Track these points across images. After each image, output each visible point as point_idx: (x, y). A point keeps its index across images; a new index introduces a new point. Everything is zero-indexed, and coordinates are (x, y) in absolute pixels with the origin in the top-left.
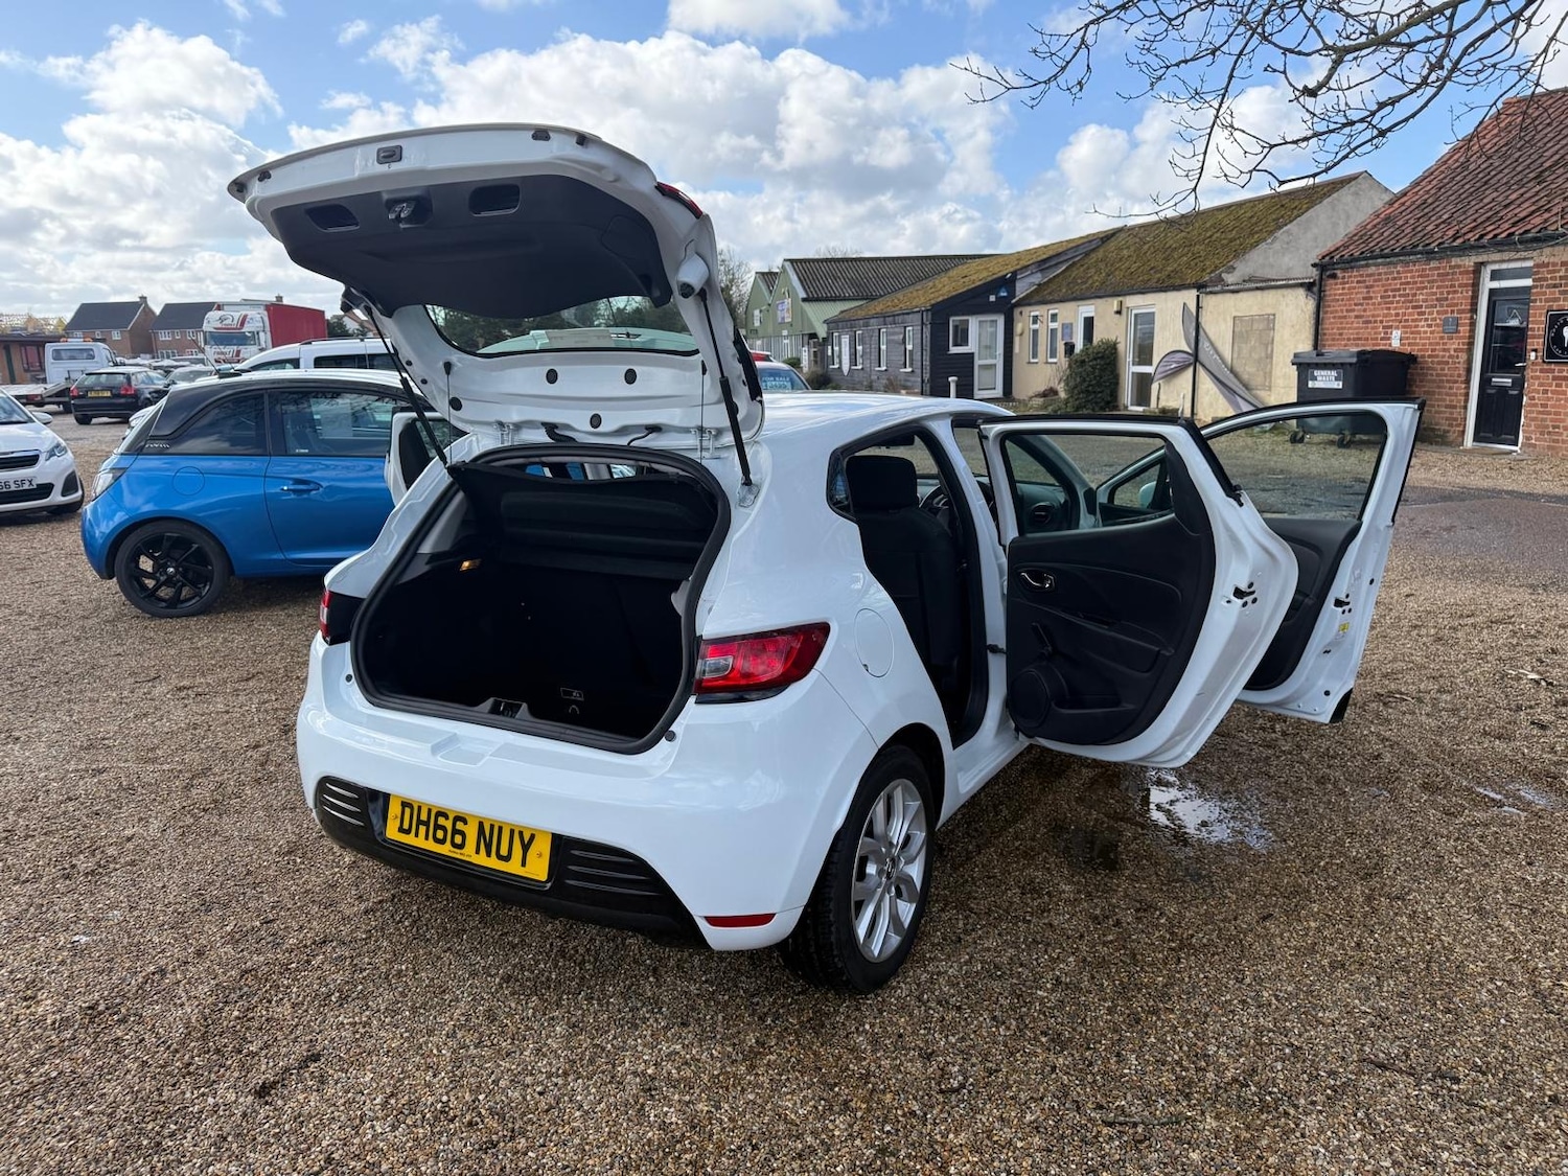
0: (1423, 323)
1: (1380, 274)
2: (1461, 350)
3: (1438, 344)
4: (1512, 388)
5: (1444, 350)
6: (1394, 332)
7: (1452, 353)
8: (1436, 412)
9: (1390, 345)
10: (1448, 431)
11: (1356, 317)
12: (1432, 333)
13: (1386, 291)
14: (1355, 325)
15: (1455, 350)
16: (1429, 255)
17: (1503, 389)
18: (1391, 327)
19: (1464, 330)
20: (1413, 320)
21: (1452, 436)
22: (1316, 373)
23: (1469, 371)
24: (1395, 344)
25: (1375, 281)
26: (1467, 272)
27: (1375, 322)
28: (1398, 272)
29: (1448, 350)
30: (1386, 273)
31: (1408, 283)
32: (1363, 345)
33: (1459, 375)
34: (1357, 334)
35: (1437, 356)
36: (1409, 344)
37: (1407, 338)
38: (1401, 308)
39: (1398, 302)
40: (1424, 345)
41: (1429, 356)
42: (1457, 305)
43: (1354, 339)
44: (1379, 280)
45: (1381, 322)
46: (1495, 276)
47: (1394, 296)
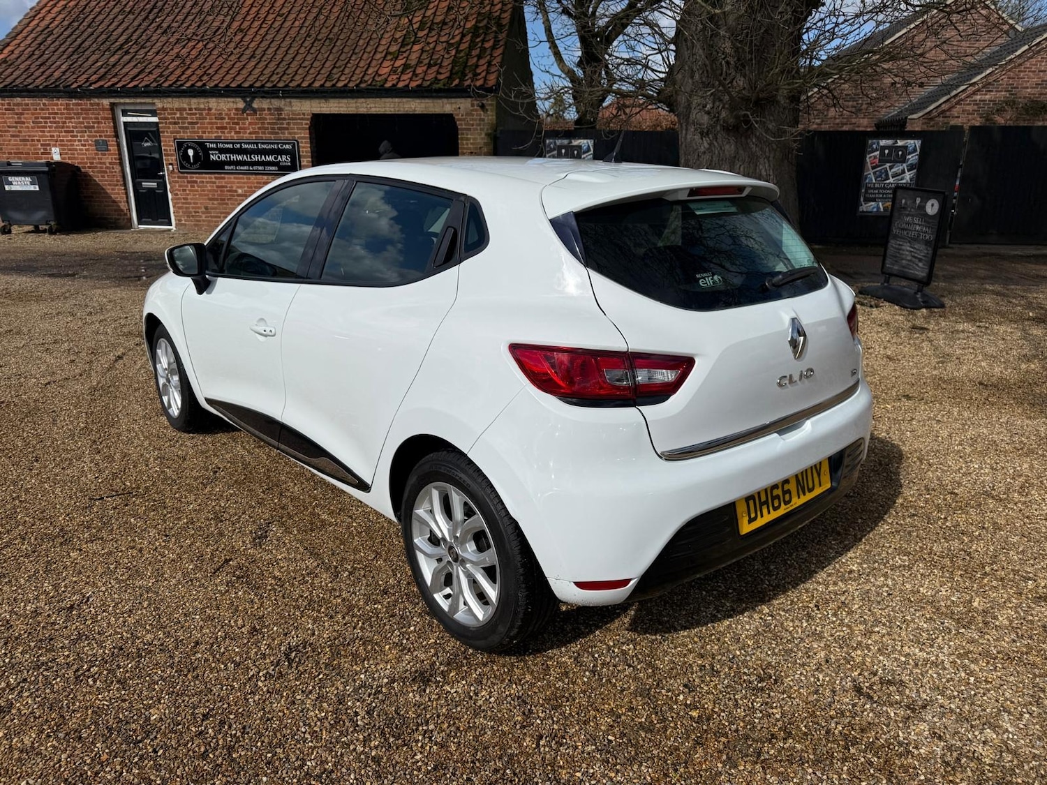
0: (77, 143)
1: (27, 105)
2: (115, 163)
3: (94, 158)
4: (158, 188)
5: (101, 163)
6: (53, 149)
7: (108, 165)
8: (105, 206)
9: (52, 158)
10: (119, 219)
11: (12, 136)
12: (86, 150)
13: (37, 118)
14: (12, 142)
15: (110, 163)
16: (71, 94)
17: (151, 190)
18: (49, 145)
19: (113, 149)
20: (67, 141)
21: (122, 223)
22: (10, 179)
23: (124, 177)
24: (57, 157)
25: (24, 109)
26: (103, 109)
27: (33, 140)
28: (44, 104)
29: (104, 163)
30: (32, 104)
31: (57, 114)
32: (26, 158)
33: (118, 181)
34: (17, 149)
35: (96, 167)
36: (69, 158)
37: (66, 154)
38: (55, 132)
39: (50, 127)
40: (83, 159)
41: (89, 167)
42: (103, 132)
43: (15, 153)
44: (29, 109)
45: (39, 141)
46: (125, 113)
47: (46, 123)
